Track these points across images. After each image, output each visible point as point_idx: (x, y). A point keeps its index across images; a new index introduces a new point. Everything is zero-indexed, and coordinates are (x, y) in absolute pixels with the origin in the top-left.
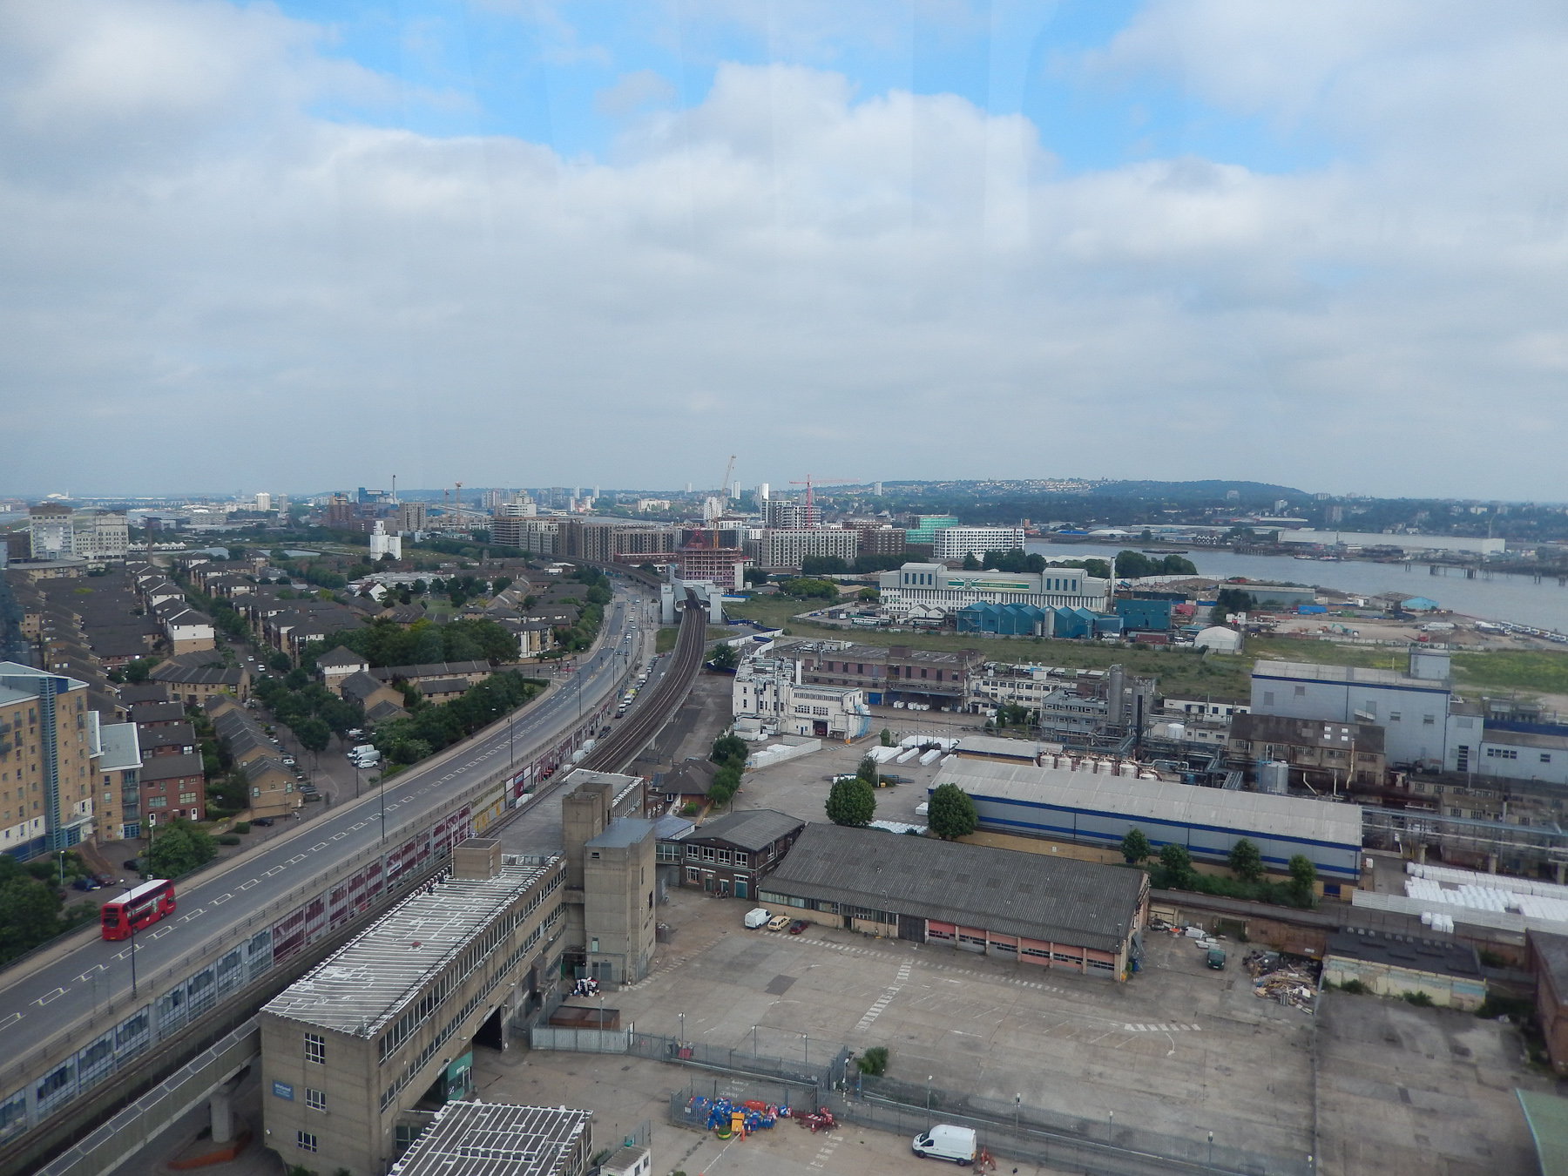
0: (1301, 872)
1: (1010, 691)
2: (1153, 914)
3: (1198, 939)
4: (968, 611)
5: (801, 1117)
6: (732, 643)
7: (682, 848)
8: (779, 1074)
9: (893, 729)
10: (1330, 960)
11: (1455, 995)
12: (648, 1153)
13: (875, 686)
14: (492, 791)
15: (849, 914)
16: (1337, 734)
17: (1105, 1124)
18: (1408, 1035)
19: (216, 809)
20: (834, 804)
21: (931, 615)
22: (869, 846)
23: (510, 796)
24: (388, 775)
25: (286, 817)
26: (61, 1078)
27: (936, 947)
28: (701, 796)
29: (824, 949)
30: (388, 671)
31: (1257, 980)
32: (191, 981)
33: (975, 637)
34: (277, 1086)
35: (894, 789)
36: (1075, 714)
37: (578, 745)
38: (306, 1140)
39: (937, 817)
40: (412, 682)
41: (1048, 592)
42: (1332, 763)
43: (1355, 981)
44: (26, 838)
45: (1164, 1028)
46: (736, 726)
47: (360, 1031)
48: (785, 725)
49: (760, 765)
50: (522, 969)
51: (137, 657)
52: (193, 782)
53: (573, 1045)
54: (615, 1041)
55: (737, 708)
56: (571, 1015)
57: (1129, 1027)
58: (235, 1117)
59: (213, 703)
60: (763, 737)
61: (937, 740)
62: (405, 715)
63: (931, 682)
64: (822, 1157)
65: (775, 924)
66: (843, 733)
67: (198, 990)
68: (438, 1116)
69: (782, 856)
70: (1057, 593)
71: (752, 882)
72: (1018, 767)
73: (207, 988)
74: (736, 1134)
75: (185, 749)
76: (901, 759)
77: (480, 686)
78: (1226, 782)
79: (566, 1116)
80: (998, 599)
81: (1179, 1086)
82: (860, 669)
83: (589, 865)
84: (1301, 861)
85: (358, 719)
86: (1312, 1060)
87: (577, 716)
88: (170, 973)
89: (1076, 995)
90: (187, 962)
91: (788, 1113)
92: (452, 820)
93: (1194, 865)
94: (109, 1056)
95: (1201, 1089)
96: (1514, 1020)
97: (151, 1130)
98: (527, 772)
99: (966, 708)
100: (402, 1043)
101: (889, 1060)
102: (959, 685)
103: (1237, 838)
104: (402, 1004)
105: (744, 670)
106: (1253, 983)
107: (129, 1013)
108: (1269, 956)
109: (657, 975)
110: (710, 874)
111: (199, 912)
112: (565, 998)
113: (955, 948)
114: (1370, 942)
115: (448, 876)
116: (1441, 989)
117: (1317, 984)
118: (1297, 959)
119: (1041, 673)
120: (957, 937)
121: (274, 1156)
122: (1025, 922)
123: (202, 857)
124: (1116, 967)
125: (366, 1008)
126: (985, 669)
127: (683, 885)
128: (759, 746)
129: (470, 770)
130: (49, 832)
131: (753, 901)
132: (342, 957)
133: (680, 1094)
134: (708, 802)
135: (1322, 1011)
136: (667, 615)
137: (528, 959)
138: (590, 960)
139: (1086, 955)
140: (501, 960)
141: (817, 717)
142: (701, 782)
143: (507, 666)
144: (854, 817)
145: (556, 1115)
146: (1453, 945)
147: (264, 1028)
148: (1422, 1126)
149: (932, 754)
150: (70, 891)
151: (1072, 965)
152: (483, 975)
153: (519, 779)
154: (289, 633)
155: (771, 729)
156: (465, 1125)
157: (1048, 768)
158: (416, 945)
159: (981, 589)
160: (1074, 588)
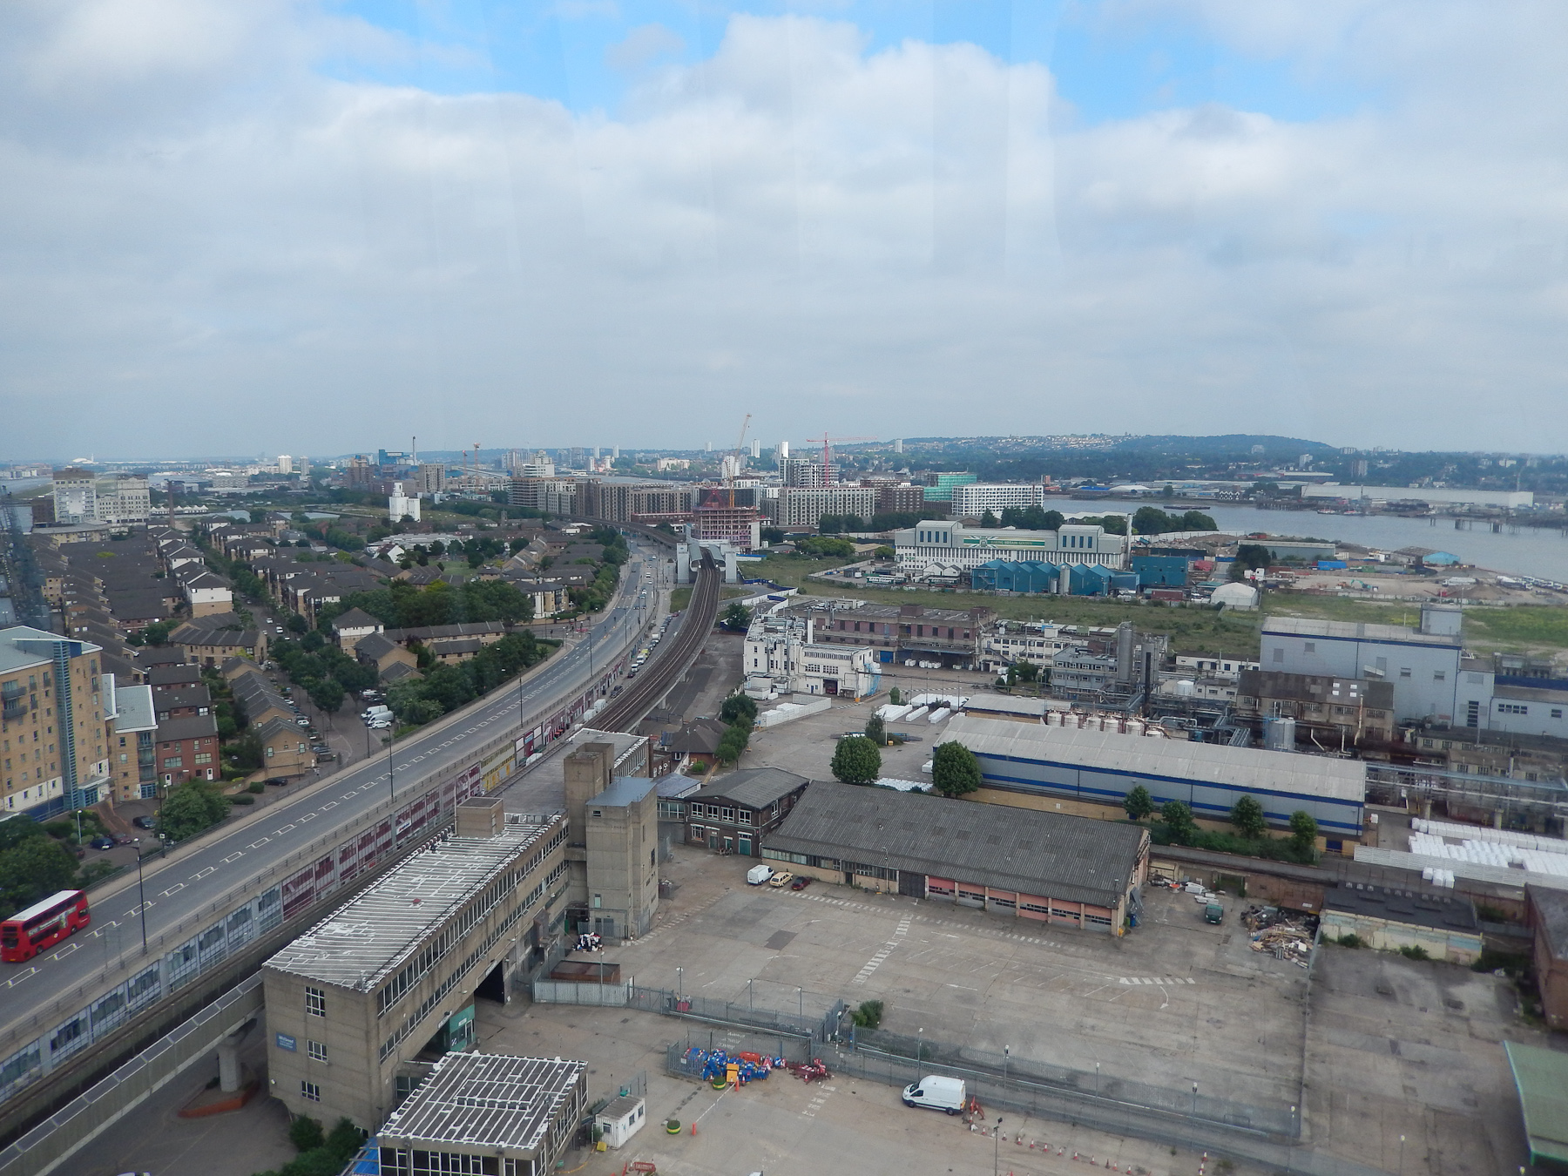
0: (1303, 829)
1: (1021, 648)
2: (1153, 870)
3: (1197, 894)
4: (983, 569)
5: (794, 1067)
6: (746, 602)
7: (687, 808)
8: (775, 1027)
9: (903, 688)
10: (1327, 914)
11: (1451, 949)
12: (642, 1103)
13: (887, 644)
14: (502, 751)
15: (851, 869)
16: (1345, 690)
17: (1092, 1074)
18: (1401, 987)
19: (231, 769)
20: (840, 762)
21: (946, 573)
22: (872, 804)
23: (521, 755)
24: (400, 735)
25: (300, 776)
26: (74, 1030)
27: (936, 902)
28: (709, 754)
29: (825, 905)
30: (404, 633)
31: (1253, 934)
32: (201, 937)
33: (991, 594)
34: (280, 1038)
35: (902, 748)
36: (1086, 671)
37: (589, 705)
38: (310, 1090)
39: (941, 775)
40: (426, 644)
41: (1065, 550)
42: (1341, 720)
43: (1352, 935)
44: (44, 799)
45: (1159, 982)
46: (747, 685)
47: (359, 985)
48: (795, 684)
49: (769, 723)
50: (524, 925)
51: (157, 620)
52: (208, 743)
53: (574, 999)
54: (615, 994)
55: (748, 668)
56: (572, 969)
57: (1124, 981)
58: (243, 1067)
59: (231, 665)
60: (773, 696)
61: (946, 698)
62: (418, 676)
63: (943, 640)
64: (814, 1106)
65: (777, 880)
66: (852, 692)
67: (209, 946)
68: (437, 1067)
69: (785, 814)
70: (1073, 550)
71: (756, 840)
72: (1023, 725)
73: (218, 943)
74: (730, 1084)
75: (201, 710)
76: (910, 717)
77: (493, 647)
78: (1233, 739)
79: (561, 1066)
80: (1014, 557)
81: (1170, 1038)
82: (872, 627)
83: (591, 823)
84: (1302, 818)
85: (372, 682)
86: (1304, 1013)
87: (589, 676)
88: (180, 929)
89: (1072, 949)
90: (198, 918)
91: (783, 1064)
92: (463, 779)
93: (1196, 821)
94: (122, 1009)
95: (1192, 1041)
96: (1510, 974)
97: (156, 1081)
98: (537, 732)
99: (977, 665)
100: (401, 997)
101: (884, 1013)
102: (970, 643)
103: (1239, 795)
104: (400, 959)
105: (755, 629)
106: (1250, 937)
107: (140, 968)
108: (1267, 911)
109: (659, 931)
110: (714, 832)
111: (210, 870)
112: (568, 953)
113: (954, 903)
114: (1368, 897)
115: (452, 834)
116: (1437, 943)
117: (1314, 939)
118: (1294, 914)
119: (1052, 631)
120: (957, 893)
121: (279, 1105)
122: (1023, 878)
123: (215, 816)
124: (1113, 922)
125: (367, 963)
126: (997, 628)
127: (687, 843)
128: (769, 704)
129: (481, 730)
130: (67, 793)
131: (757, 858)
132: (344, 914)
133: (677, 1046)
134: (717, 760)
135: (1318, 964)
136: (683, 575)
137: (530, 915)
138: (593, 916)
139: (1084, 910)
140: (502, 917)
141: (827, 676)
142: (709, 740)
143: (521, 626)
144: (859, 775)
145: (551, 1066)
146: (1452, 899)
147: (267, 982)
148: (1412, 1078)
149: (942, 712)
150: (88, 850)
151: (1070, 920)
152: (484, 929)
153: (529, 739)
154: (305, 595)
155: (781, 688)
156: (463, 1076)
157: (1056, 725)
158: (416, 902)
159: (997, 546)
160: (1090, 545)
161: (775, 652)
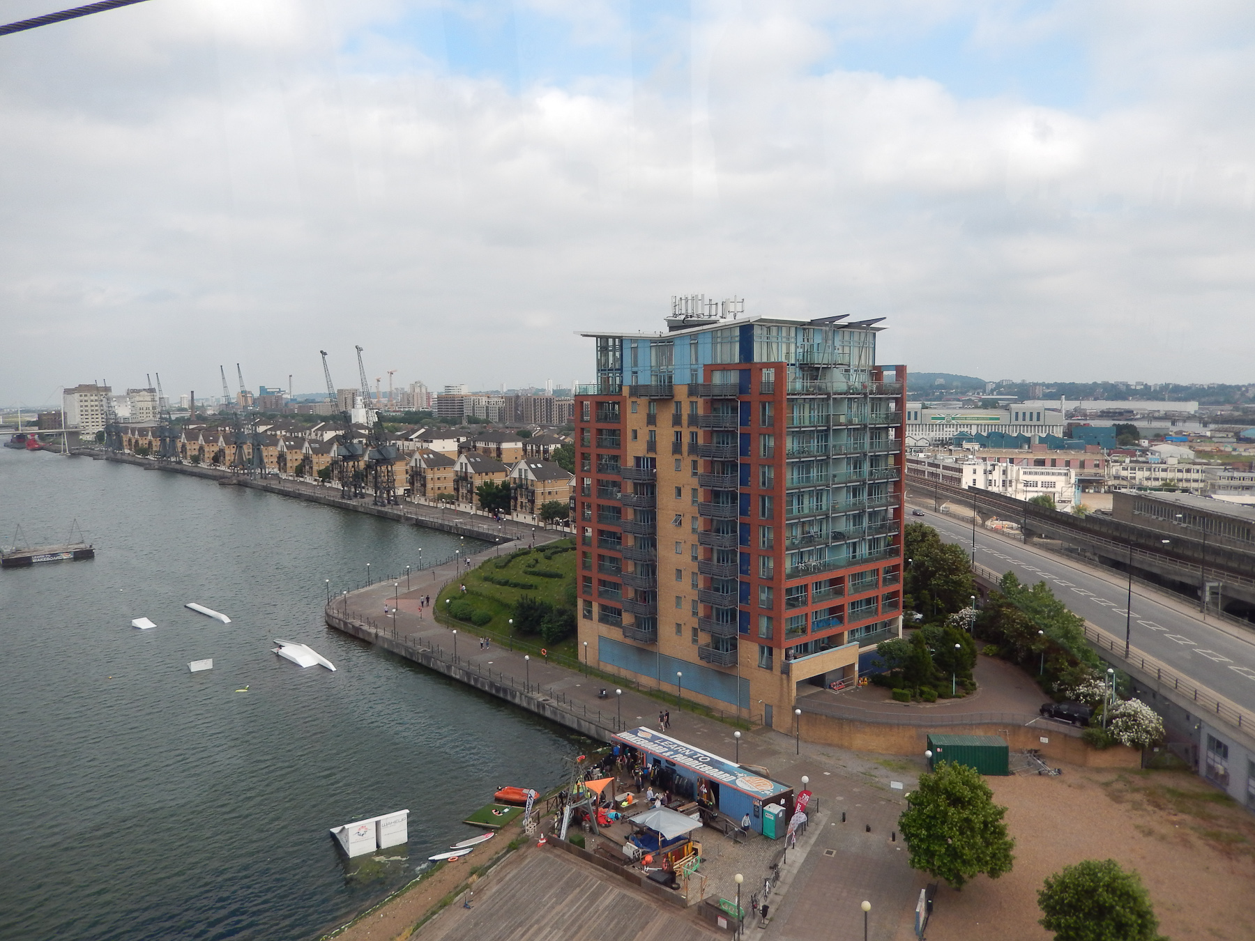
1: (1147, 474)
21: (920, 444)
41: (1017, 423)
55: (967, 486)
70: (1024, 423)
80: (974, 430)
99: (1107, 489)
159: (960, 422)
160: (1038, 419)
161: (993, 472)
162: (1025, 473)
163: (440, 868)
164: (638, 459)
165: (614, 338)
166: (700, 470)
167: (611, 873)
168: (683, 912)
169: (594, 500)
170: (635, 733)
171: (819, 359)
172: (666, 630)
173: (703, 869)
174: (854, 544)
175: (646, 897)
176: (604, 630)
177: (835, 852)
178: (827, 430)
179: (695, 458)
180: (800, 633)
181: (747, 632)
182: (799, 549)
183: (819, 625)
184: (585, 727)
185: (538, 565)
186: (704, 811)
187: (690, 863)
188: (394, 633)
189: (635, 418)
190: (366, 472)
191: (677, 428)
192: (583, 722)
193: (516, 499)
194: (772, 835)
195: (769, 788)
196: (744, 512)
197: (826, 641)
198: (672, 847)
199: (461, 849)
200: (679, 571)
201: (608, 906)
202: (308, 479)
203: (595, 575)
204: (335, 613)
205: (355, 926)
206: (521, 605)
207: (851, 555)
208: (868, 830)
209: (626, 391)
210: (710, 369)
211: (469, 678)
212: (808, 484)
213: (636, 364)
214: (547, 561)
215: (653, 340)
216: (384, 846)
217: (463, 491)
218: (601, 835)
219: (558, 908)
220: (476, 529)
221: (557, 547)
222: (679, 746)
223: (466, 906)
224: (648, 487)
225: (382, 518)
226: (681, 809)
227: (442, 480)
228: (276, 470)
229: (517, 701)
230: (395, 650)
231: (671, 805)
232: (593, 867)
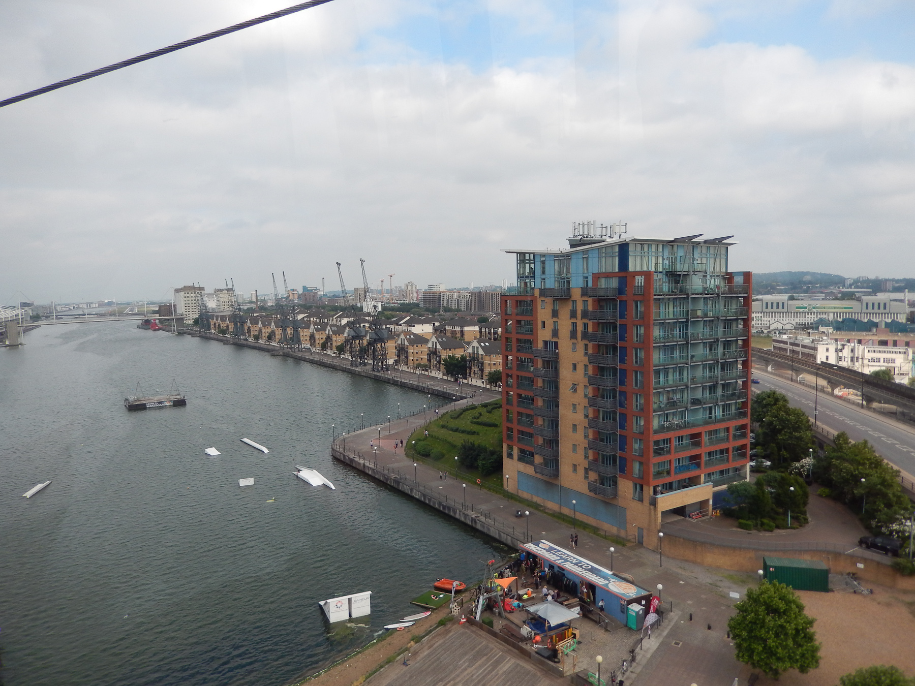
21: (786, 327)
41: (867, 311)
66: (907, 375)
70: (873, 311)
141: (886, 365)
159: (819, 310)
160: (885, 308)
161: (843, 351)
162: (869, 351)
163: (391, 634)
164: (546, 342)
165: (530, 254)
166: (590, 351)
167: (510, 647)
168: (560, 681)
169: (515, 372)
170: (537, 545)
171: (680, 268)
172: (565, 468)
173: (579, 649)
174: (710, 408)
175: (534, 667)
176: (522, 467)
177: (681, 643)
178: (687, 321)
179: (587, 342)
180: (665, 475)
181: (624, 473)
182: (664, 411)
183: (682, 469)
184: (504, 538)
185: (482, 417)
186: (583, 606)
187: (569, 644)
188: (376, 464)
189: (543, 312)
190: (368, 348)
191: (574, 320)
192: (502, 534)
193: (470, 368)
194: (634, 627)
195: (633, 592)
196: (622, 383)
197: (687, 481)
198: (556, 631)
199: (408, 622)
200: (575, 426)
201: (505, 672)
202: (330, 352)
203: (516, 427)
204: (337, 448)
205: (329, 672)
206: (464, 447)
207: (708, 416)
208: (709, 628)
209: (537, 293)
210: (597, 277)
211: (425, 499)
212: (671, 363)
213: (544, 273)
214: (488, 414)
215: (555, 255)
216: (354, 616)
217: (434, 362)
218: (506, 618)
219: (469, 670)
220: (442, 390)
221: (496, 404)
222: (569, 556)
223: (405, 664)
224: (552, 364)
225: (378, 381)
226: (565, 603)
227: (419, 353)
228: (309, 346)
229: (457, 516)
230: (377, 476)
231: (559, 600)
232: (497, 642)
